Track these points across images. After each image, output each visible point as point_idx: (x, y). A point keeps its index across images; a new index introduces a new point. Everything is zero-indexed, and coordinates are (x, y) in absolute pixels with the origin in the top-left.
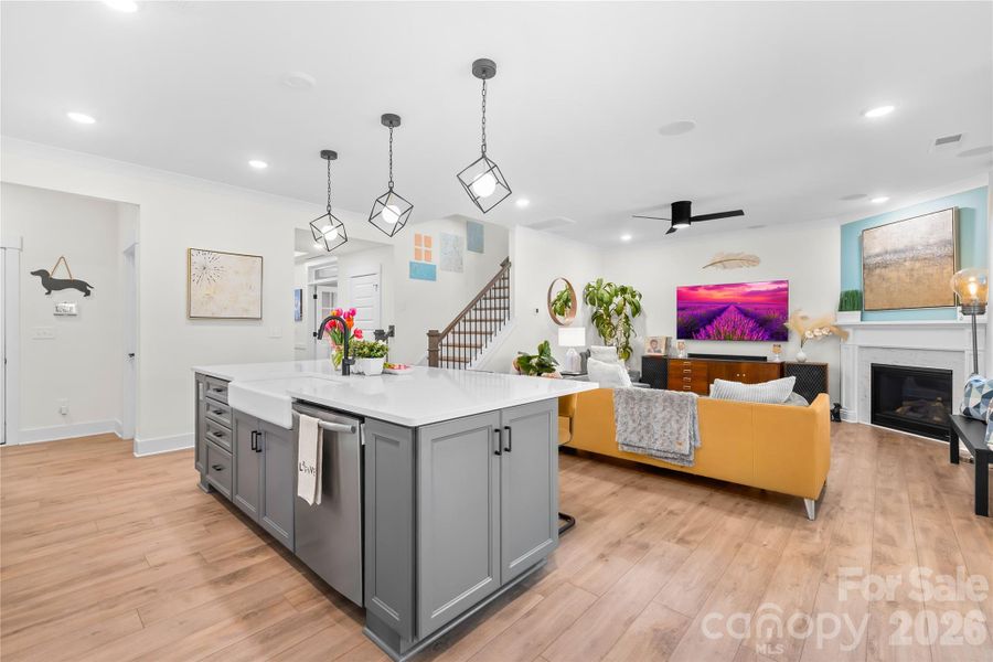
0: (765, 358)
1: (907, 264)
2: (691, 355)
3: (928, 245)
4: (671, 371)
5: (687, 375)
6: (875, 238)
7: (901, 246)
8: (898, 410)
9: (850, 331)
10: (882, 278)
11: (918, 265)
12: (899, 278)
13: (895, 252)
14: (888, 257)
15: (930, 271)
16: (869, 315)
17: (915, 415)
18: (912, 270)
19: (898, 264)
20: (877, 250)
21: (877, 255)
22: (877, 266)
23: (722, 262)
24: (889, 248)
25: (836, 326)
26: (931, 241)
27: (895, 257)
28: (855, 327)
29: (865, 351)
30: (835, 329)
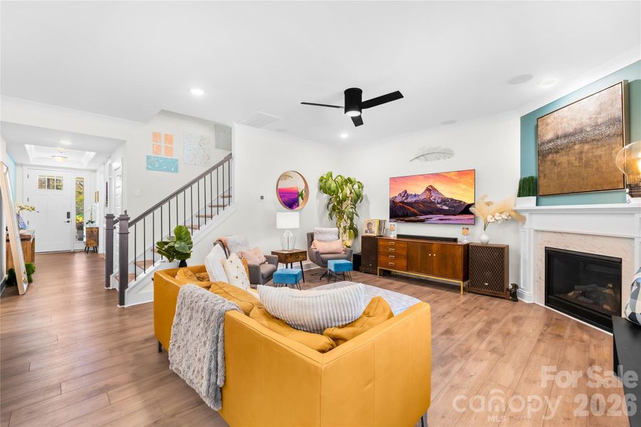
0: (455, 240)
1: (577, 147)
2: (399, 236)
3: (597, 126)
4: (381, 250)
5: (391, 253)
6: (547, 125)
7: (571, 130)
8: (570, 294)
9: (527, 215)
10: (554, 162)
11: (586, 147)
12: (569, 162)
13: (566, 136)
14: (559, 142)
15: (598, 152)
16: (543, 200)
17: (586, 300)
18: (581, 153)
19: (568, 148)
20: (550, 136)
21: (550, 141)
22: (550, 151)
23: (424, 156)
24: (560, 133)
25: (515, 211)
26: (600, 121)
27: (565, 141)
28: (531, 212)
29: (540, 235)
30: (513, 214)
